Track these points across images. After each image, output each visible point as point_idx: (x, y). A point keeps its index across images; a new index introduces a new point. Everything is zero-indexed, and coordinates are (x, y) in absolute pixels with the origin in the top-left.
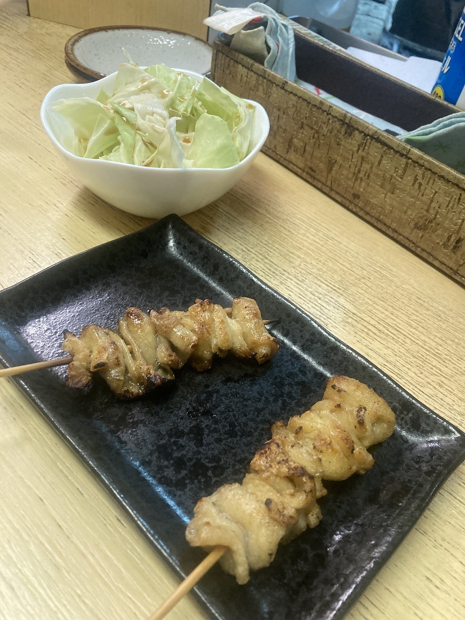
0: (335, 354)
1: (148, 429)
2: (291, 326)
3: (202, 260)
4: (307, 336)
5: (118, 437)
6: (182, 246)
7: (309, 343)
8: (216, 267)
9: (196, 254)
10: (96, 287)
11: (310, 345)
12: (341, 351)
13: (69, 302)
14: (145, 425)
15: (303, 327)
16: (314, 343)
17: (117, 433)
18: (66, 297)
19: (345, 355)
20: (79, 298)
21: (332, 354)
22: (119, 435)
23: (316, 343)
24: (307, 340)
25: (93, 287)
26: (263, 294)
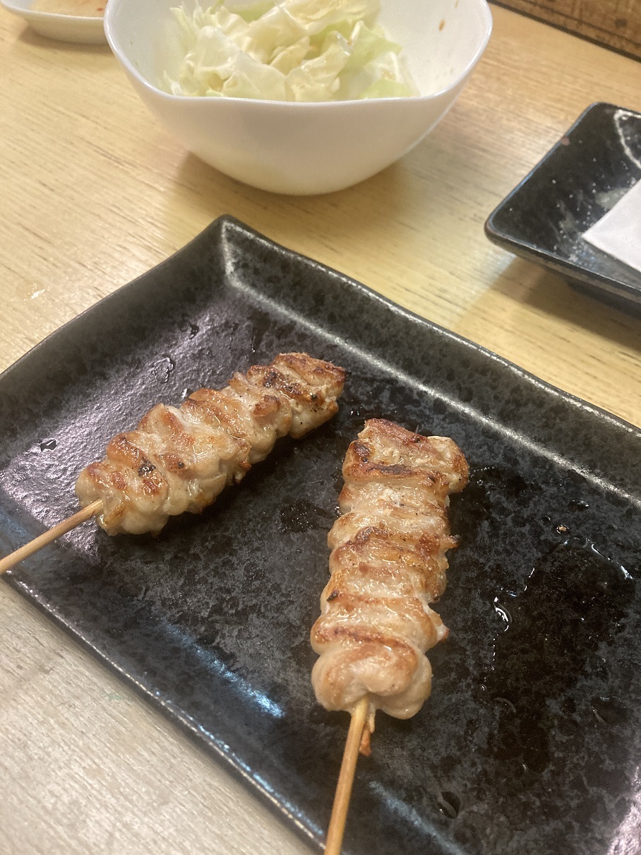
0: (562, 419)
1: (266, 621)
2: (473, 382)
3: (291, 290)
4: (507, 395)
5: (217, 648)
6: (251, 271)
7: (512, 407)
8: (319, 299)
9: (279, 280)
10: (117, 372)
11: (514, 410)
12: (573, 411)
13: (76, 408)
14: (260, 614)
15: (495, 380)
16: (520, 406)
17: (213, 641)
18: (69, 399)
19: (581, 418)
20: (92, 398)
21: (558, 420)
22: (218, 644)
23: (525, 405)
24: (508, 402)
25: (112, 372)
26: (413, 332)
